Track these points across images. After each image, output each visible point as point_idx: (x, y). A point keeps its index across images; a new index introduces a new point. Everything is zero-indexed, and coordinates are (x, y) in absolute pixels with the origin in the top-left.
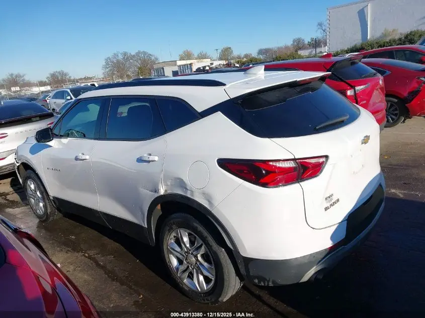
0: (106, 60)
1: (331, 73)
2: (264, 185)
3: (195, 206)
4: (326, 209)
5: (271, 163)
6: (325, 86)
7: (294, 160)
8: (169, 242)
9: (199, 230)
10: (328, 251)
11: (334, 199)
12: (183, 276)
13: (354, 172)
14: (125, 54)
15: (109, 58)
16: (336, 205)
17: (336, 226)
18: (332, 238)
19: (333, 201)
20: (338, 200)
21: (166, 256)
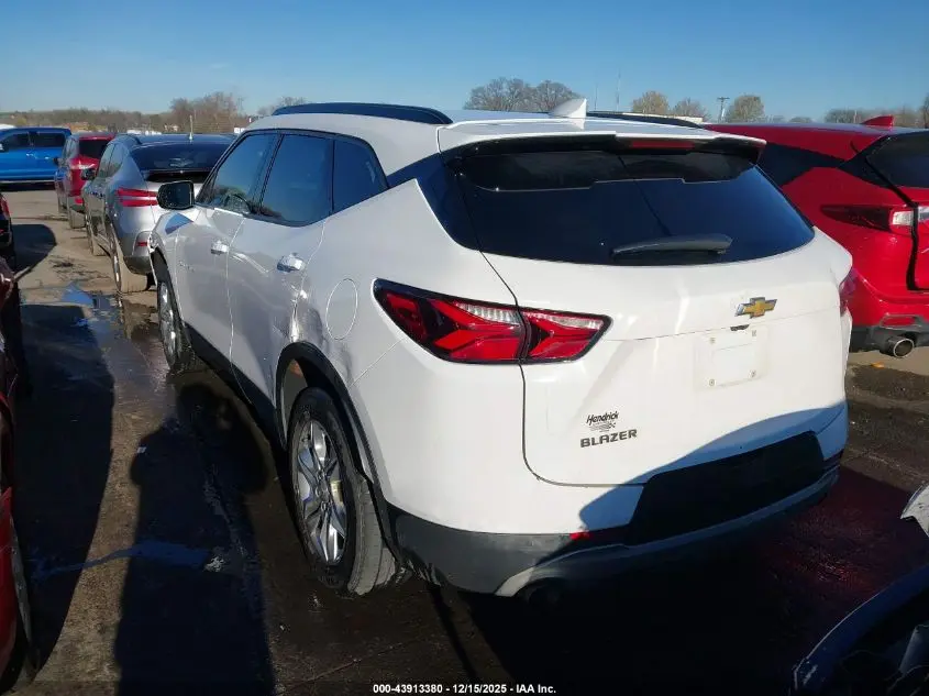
0: (475, 92)
1: (764, 141)
2: (442, 353)
3: (328, 375)
4: (585, 443)
5: (462, 307)
6: (755, 173)
7: (516, 309)
8: (300, 448)
9: (334, 428)
10: (568, 541)
11: (620, 426)
12: (310, 523)
13: (712, 382)
14: (517, 84)
15: (481, 89)
16: (619, 442)
17: (604, 491)
18: (585, 514)
19: (612, 431)
20: (633, 433)
21: (294, 473)
